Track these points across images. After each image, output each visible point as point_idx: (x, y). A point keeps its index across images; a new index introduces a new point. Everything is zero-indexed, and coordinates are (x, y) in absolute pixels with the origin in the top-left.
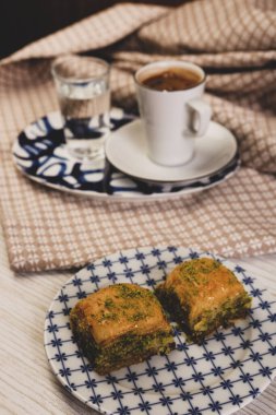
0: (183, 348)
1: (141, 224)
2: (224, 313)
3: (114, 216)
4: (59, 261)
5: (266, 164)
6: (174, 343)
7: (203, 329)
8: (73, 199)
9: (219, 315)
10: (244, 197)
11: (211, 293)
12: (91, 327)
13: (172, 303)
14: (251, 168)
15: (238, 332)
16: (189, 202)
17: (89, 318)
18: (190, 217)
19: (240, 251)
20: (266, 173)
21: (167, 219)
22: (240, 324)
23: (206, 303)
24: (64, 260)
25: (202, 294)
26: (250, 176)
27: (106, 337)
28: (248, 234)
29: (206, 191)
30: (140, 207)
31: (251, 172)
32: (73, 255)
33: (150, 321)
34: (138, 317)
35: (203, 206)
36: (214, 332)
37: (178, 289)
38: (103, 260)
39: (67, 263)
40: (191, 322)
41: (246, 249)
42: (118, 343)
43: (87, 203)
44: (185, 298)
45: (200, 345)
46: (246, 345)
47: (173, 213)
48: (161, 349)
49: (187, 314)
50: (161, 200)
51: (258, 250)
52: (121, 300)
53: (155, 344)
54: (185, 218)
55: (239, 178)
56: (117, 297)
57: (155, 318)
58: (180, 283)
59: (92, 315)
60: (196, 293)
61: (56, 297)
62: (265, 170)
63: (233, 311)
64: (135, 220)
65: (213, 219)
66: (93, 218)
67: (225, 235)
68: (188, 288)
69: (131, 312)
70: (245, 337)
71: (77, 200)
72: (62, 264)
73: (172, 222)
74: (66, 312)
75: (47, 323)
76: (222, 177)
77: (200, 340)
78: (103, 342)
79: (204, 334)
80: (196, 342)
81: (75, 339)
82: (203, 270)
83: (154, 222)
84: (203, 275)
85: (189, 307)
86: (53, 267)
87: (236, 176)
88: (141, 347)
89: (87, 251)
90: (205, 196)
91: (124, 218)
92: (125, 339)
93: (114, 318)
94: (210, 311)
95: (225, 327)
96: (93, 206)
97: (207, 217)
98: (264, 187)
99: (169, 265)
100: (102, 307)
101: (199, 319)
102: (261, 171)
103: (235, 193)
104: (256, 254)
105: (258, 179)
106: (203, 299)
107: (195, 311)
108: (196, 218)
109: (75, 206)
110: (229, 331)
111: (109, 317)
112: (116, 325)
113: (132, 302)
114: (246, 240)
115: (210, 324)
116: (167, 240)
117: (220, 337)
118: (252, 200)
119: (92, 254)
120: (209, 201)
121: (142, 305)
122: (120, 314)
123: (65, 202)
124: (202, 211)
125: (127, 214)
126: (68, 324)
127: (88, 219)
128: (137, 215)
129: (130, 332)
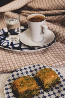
0: (42, 93)
1: (30, 58)
2: (53, 83)
3: (22, 56)
4: (8, 70)
6: (40, 92)
7: (47, 88)
8: (11, 52)
9: (52, 84)
10: (57, 50)
11: (49, 78)
12: (17, 89)
13: (39, 81)
14: (59, 42)
15: (57, 88)
16: (42, 52)
17: (16, 86)
18: (43, 56)
19: (57, 65)
20: (63, 43)
21: (37, 57)
22: (57, 86)
23: (48, 81)
24: (9, 69)
25: (47, 78)
26: (59, 44)
27: (21, 91)
28: (59, 60)
29: (47, 49)
30: (29, 53)
31: (59, 43)
32: (12, 68)
33: (33, 86)
34: (30, 85)
35: (46, 53)
36: (51, 88)
37: (40, 77)
38: (20, 69)
39: (10, 70)
40: (44, 86)
41: (58, 65)
42: (25, 93)
43: (15, 53)
44: (42, 79)
45: (47, 92)
46: (59, 92)
47: (38, 55)
48: (36, 94)
49: (43, 84)
50: (35, 51)
51: (61, 65)
52: (25, 81)
53: (35, 92)
54: (41, 56)
55: (56, 45)
56: (24, 80)
57: (34, 85)
58: (41, 75)
59: (17, 86)
60: (45, 78)
61: (7, 80)
62: (63, 42)
63: (55, 82)
64: (28, 57)
65: (49, 56)
66: (17, 57)
67: (53, 61)
68: (43, 77)
69: (28, 84)
70: (59, 89)
71: (12, 52)
72: (9, 70)
73: (38, 57)
74: (10, 84)
75: (5, 88)
76: (51, 45)
77: (47, 91)
78: (21, 93)
79: (48, 89)
80: (46, 91)
81: (13, 92)
82: (47, 72)
83: (33, 57)
84: (47, 73)
85: (43, 82)
86: (6, 71)
87: (55, 44)
88: (31, 94)
89: (15, 66)
90: (47, 50)
91: (25, 57)
92: (27, 92)
93: (23, 86)
94: (49, 83)
95: (54, 87)
96: (17, 54)
97: (47, 56)
98: (62, 47)
99: (38, 70)
100: (20, 83)
101: (46, 85)
102: (62, 42)
103: (55, 49)
104: (61, 66)
105: (61, 45)
106: (47, 80)
107: (45, 83)
108: (44, 56)
109: (12, 54)
110: (55, 88)
111: (22, 86)
112: (24, 88)
113: (28, 81)
114: (58, 62)
115: (49, 86)
116: (37, 63)
117: (52, 90)
118: (59, 51)
119: (17, 67)
120: (48, 51)
121: (31, 82)
122: (25, 85)
123: (9, 53)
124: (46, 54)
125: (26, 56)
126: (11, 88)
127: (15, 57)
128: (29, 56)
129: (28, 90)
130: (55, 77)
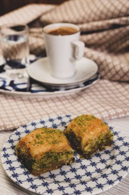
0: (79, 161)
1: (50, 107)
2: (100, 141)
3: (34, 104)
4: (7, 125)
5: (113, 76)
6: (74, 158)
7: (89, 150)
8: (11, 97)
9: (97, 143)
10: (104, 93)
11: (92, 130)
12: (29, 148)
14: (106, 79)
15: (107, 152)
16: (74, 97)
17: (28, 144)
18: (76, 102)
19: (104, 116)
20: (114, 81)
21: (63, 104)
22: (108, 148)
23: (89, 137)
24: (9, 125)
25: (87, 131)
26: (105, 83)
27: (38, 153)
28: (108, 108)
29: (83, 91)
30: (48, 100)
31: (106, 81)
32: (14, 122)
33: (61, 145)
34: (55, 142)
35: (82, 97)
36: (95, 153)
37: (74, 130)
38: (31, 122)
39: (11, 126)
40: (82, 146)
41: (107, 115)
42: (44, 157)
44: (79, 133)
45: (88, 159)
46: (113, 158)
47: (66, 101)
48: (68, 161)
49: (80, 142)
50: (59, 96)
51: (114, 115)
52: (45, 134)
53: (64, 158)
54: (73, 104)
55: (100, 84)
56: (42, 133)
57: (63, 144)
58: (75, 126)
59: (30, 142)
60: (84, 130)
61: (7, 141)
62: (114, 79)
63: (104, 141)
64: (46, 106)
65: (88, 102)
66: (23, 106)
67: (96, 109)
68: (79, 128)
69: (50, 140)
70: (112, 154)
71: (13, 97)
72: (8, 127)
73: (66, 106)
74: (13, 147)
75: (3, 153)
77: (88, 156)
79: (90, 153)
80: (86, 158)
81: (19, 160)
82: (87, 119)
83: (57, 106)
84: (87, 122)
85: (81, 138)
86: (3, 129)
87: (98, 83)
88: (57, 159)
89: (22, 120)
90: (83, 93)
91: (40, 105)
92: (48, 155)
93: (41, 143)
94: (92, 140)
95: (100, 150)
96: (22, 100)
97: (85, 102)
98: (113, 88)
99: (67, 123)
100: (35, 138)
101: (87, 145)
102: (111, 80)
103: (98, 91)
104: (113, 118)
105: (110, 84)
106: (89, 133)
108: (79, 103)
109: (13, 101)
110: (103, 152)
111: (39, 143)
112: (43, 146)
113: (51, 135)
114: (107, 110)
115: (92, 148)
117: (98, 155)
118: (108, 94)
119: (25, 121)
120: (85, 95)
121: (56, 137)
122: (45, 142)
123: (6, 99)
124: (82, 99)
125: (41, 103)
126: (15, 154)
127: (20, 106)
128: (47, 103)
129: (51, 150)
130: (103, 130)
